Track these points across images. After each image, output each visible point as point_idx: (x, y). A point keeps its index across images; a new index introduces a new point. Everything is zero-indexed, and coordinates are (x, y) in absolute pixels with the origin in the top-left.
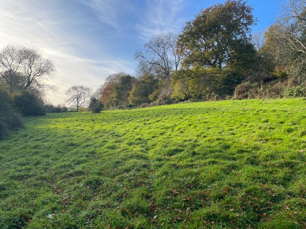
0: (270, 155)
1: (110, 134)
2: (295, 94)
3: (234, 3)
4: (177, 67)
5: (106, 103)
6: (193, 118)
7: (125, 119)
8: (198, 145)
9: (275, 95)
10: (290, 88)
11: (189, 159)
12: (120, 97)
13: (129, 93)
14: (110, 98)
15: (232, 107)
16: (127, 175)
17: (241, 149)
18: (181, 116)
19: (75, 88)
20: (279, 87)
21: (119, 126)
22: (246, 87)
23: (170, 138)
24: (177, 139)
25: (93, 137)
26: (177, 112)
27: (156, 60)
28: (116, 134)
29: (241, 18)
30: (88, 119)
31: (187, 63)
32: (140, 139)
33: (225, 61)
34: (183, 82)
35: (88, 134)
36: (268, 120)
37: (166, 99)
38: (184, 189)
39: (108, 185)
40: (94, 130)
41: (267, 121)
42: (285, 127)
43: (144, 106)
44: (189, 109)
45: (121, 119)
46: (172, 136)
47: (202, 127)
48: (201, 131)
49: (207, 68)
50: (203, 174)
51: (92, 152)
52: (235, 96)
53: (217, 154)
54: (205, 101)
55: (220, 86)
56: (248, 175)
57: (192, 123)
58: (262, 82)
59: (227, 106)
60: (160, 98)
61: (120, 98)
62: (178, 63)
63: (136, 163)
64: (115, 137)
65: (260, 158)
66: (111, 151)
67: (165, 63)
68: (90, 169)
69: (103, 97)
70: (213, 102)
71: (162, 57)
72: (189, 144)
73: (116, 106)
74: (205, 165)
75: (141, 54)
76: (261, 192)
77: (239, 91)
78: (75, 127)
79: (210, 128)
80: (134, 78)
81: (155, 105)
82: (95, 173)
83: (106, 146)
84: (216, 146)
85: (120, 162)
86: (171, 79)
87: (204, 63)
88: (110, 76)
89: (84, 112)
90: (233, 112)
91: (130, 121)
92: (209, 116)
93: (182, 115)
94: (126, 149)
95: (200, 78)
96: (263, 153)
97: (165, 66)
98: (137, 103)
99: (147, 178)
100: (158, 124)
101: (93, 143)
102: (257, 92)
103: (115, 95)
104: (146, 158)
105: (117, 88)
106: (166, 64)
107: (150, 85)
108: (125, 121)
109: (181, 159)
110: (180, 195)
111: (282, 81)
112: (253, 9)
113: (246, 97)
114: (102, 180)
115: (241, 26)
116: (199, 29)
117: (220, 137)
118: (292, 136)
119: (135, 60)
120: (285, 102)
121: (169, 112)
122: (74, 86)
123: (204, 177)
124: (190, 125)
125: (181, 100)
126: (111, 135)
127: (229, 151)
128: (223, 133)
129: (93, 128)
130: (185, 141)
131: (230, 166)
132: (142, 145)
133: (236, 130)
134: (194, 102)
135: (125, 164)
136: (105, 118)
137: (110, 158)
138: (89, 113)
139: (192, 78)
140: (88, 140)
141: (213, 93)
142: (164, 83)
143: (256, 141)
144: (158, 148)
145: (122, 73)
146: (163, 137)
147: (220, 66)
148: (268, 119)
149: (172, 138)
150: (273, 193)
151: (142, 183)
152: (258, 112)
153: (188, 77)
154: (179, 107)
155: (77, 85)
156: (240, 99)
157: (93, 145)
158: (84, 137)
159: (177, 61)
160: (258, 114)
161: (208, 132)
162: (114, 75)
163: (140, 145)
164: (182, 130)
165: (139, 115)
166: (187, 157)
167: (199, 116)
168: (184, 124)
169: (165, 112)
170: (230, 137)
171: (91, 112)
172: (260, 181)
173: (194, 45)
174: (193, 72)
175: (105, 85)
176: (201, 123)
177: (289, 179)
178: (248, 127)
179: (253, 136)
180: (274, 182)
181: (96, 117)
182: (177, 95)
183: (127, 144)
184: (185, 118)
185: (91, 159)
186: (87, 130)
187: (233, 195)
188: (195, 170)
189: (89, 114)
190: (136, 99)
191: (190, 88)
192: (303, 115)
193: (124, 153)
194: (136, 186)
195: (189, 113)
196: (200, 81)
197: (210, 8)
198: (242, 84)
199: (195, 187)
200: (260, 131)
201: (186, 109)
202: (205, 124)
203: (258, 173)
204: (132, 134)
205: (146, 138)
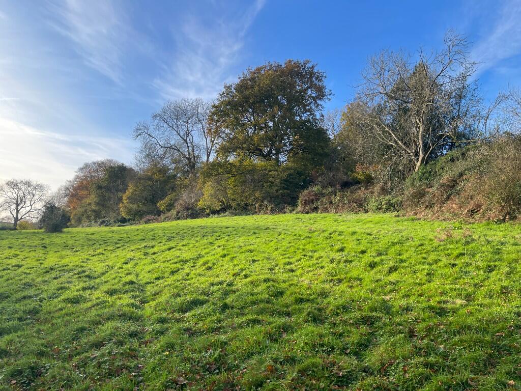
0: (342, 305)
1: (76, 274)
2: (384, 207)
3: (297, 65)
4: (208, 156)
5: (75, 214)
6: (231, 244)
7: (108, 244)
8: (234, 292)
9: (356, 208)
10: (377, 199)
11: (215, 318)
12: (103, 203)
13: (122, 197)
14: (83, 205)
15: (294, 226)
16: (97, 353)
17: (300, 296)
18: (211, 239)
19: (13, 185)
20: (363, 196)
21: (95, 258)
22: (316, 195)
23: (188, 280)
24: (200, 281)
25: (39, 280)
26: (205, 233)
27: (172, 143)
28: (87, 273)
29: (308, 88)
30: (34, 244)
31: (225, 150)
32: (132, 283)
33: (285, 151)
34: (218, 182)
35: (29, 274)
36: (345, 247)
37: (189, 209)
38: (198, 373)
39: (54, 377)
40: (43, 266)
41: (342, 250)
42: (366, 258)
43: (149, 220)
44: (227, 228)
45: (101, 245)
46: (192, 275)
47: (243, 259)
48: (241, 266)
49: (257, 161)
50: (234, 344)
51: (33, 310)
52: (299, 207)
53: (262, 305)
54: (253, 214)
55: (277, 191)
56: (306, 341)
57: (228, 253)
58: (338, 187)
59: (287, 223)
60: (178, 206)
61: (103, 205)
62: (211, 149)
63: (117, 328)
64: (85, 279)
65: (328, 312)
66: (70, 307)
67: (189, 149)
68: (23, 345)
69: (70, 202)
70: (265, 216)
71: (183, 139)
72: (219, 290)
73: (95, 219)
74: (240, 326)
75: (146, 131)
76: (323, 368)
77: (306, 200)
78: (5, 261)
79: (257, 261)
80: (131, 170)
81: (168, 219)
82: (32, 352)
83: (62, 297)
84: (261, 293)
85: (85, 330)
86: (198, 175)
87: (252, 153)
88: (87, 166)
89: (28, 231)
90: (294, 234)
91: (118, 248)
92: (258, 240)
93: (214, 238)
94: (102, 303)
95: (245, 176)
96: (332, 302)
97: (189, 153)
98: (135, 215)
99: (135, 357)
100: (170, 255)
101: (37, 292)
102: (331, 202)
103: (95, 200)
104: (138, 319)
105: (99, 187)
106: (190, 151)
107: (160, 184)
108: (109, 248)
109: (201, 317)
110: (191, 385)
111: (367, 188)
112: (325, 77)
113: (316, 209)
114: (45, 367)
115: (308, 100)
116: (244, 98)
117: (270, 276)
118: (376, 273)
119: (135, 139)
120: (370, 219)
121: (191, 233)
122: (12, 181)
123: (235, 349)
124: (224, 256)
125: (215, 212)
126: (77, 276)
127: (281, 300)
128: (276, 271)
129: (42, 262)
130: (213, 284)
131: (279, 327)
132: (134, 294)
133: (296, 264)
134: (236, 215)
135: (95, 333)
136: (70, 242)
137: (67, 321)
138: (38, 233)
139: (234, 176)
140: (29, 285)
141: (266, 202)
142: (187, 182)
143: (324, 282)
144: (163, 298)
145: (110, 161)
146: (176, 277)
147: (277, 160)
148: (343, 246)
149: (192, 279)
150: (340, 370)
151: (124, 368)
152: (330, 234)
153: (227, 174)
154: (209, 224)
155: (18, 179)
156: (307, 213)
157: (36, 296)
158: (21, 280)
159: (208, 146)
160: (330, 237)
161: (253, 268)
162: (94, 163)
163: (129, 294)
164: (210, 265)
165: (136, 238)
166: (212, 313)
167: (241, 240)
168: (214, 255)
169: (185, 233)
170: (285, 276)
171: (43, 230)
172: (323, 351)
173: (237, 123)
174: (235, 166)
175: (76, 181)
176: (243, 252)
177: (366, 345)
178: (314, 259)
179: (320, 275)
180: (343, 351)
181: (51, 240)
182: (208, 203)
183: (105, 292)
184: (217, 243)
185: (28, 324)
186: (29, 266)
187: (278, 378)
188: (223, 337)
189: (38, 235)
190: (135, 207)
191: (229, 192)
192: (392, 241)
193: (96, 310)
194: (110, 374)
195: (226, 235)
196: (245, 181)
197: (262, 68)
198: (310, 189)
199: (218, 368)
200: (332, 265)
201: (221, 227)
202: (249, 253)
203: (321, 336)
204: (118, 273)
205: (144, 281)
